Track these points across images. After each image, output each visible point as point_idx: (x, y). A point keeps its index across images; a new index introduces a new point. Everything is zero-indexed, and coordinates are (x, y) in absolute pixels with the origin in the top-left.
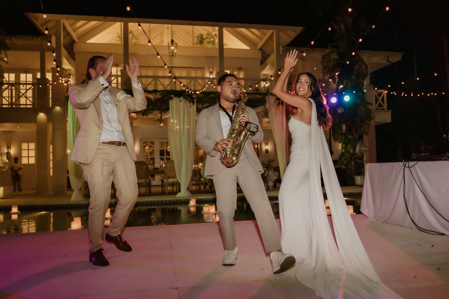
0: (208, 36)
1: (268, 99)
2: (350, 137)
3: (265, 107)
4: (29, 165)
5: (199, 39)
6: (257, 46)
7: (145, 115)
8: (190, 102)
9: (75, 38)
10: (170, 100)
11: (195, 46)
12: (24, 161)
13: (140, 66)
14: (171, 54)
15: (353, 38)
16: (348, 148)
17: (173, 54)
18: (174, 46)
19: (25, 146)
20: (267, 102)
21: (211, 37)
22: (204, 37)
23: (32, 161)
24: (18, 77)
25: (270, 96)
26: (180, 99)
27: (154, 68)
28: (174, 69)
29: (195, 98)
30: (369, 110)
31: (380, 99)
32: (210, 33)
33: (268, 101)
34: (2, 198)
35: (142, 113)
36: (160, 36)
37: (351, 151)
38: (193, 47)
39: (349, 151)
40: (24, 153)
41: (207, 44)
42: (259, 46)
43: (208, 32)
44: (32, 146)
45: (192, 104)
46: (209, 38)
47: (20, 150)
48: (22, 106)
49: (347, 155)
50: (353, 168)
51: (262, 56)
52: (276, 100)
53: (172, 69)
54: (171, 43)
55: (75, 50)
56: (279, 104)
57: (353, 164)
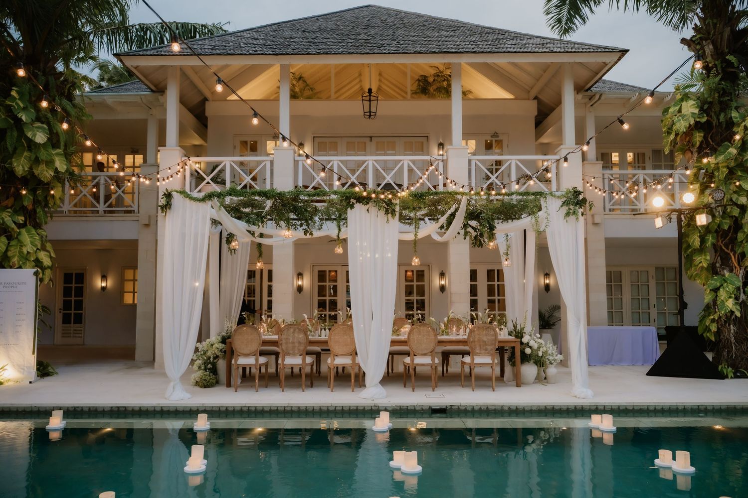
0: (436, 78)
1: (545, 205)
2: (726, 274)
5: (421, 84)
6: (529, 92)
7: (308, 234)
8: (387, 212)
9: (207, 94)
10: (349, 209)
12: (128, 299)
13: (314, 137)
14: (368, 114)
16: (722, 298)
17: (370, 115)
18: (373, 100)
19: (128, 274)
20: (544, 209)
22: (431, 80)
24: (121, 161)
25: (549, 198)
26: (367, 207)
28: (374, 140)
29: (396, 204)
32: (440, 72)
33: (546, 208)
35: (304, 229)
36: (357, 80)
37: (729, 303)
39: (723, 303)
40: (129, 286)
41: (434, 92)
42: (533, 92)
43: (438, 71)
45: (390, 215)
46: (439, 82)
47: (122, 280)
49: (720, 313)
50: (733, 340)
51: (539, 110)
52: (562, 206)
53: (371, 140)
54: (368, 94)
55: (208, 113)
56: (568, 214)
57: (732, 331)
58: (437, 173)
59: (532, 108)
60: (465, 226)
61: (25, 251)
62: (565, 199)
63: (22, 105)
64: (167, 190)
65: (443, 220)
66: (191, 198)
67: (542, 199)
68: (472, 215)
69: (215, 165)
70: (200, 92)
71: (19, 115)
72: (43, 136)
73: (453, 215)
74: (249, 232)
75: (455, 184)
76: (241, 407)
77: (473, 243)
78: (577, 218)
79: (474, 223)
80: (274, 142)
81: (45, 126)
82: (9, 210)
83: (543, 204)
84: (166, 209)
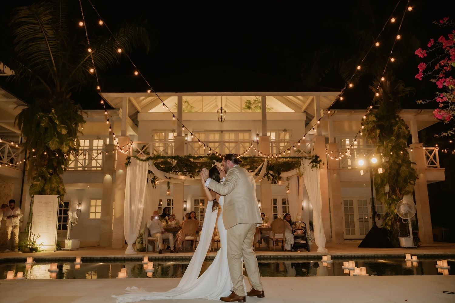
0: (255, 101)
1: (303, 163)
2: (394, 197)
3: (299, 170)
4: (95, 219)
5: (247, 104)
6: (301, 109)
7: (192, 177)
9: (139, 109)
11: (243, 111)
12: (92, 216)
13: (193, 131)
14: (220, 120)
15: (392, 101)
16: (392, 209)
17: (222, 120)
18: (223, 113)
19: (93, 202)
20: (302, 165)
21: (258, 102)
22: (252, 102)
23: (98, 216)
24: (91, 144)
25: (304, 160)
27: (206, 132)
28: (223, 132)
30: (413, 169)
31: (431, 157)
32: (257, 99)
34: (71, 250)
35: (190, 175)
36: (215, 101)
37: (396, 211)
38: (241, 112)
39: (393, 211)
40: (93, 209)
41: (254, 109)
42: (303, 109)
44: (99, 202)
47: (89, 206)
48: (93, 169)
49: (392, 216)
50: (399, 229)
51: (307, 117)
52: (310, 163)
53: (222, 133)
54: (221, 110)
55: (139, 119)
56: (313, 167)
57: (398, 225)
58: (254, 149)
59: (303, 117)
60: (268, 173)
61: (53, 186)
62: (311, 160)
63: (56, 117)
64: (128, 156)
65: (257, 170)
66: (139, 159)
67: (301, 160)
68: (270, 167)
69: (144, 145)
70: (136, 108)
71: (55, 121)
72: (65, 131)
73: (261, 168)
74: (165, 176)
75: (262, 154)
76: (162, 257)
77: (272, 182)
78: (317, 169)
79: (271, 172)
80: (172, 133)
81: (66, 126)
82: (45, 167)
83: (302, 162)
84: (128, 164)
